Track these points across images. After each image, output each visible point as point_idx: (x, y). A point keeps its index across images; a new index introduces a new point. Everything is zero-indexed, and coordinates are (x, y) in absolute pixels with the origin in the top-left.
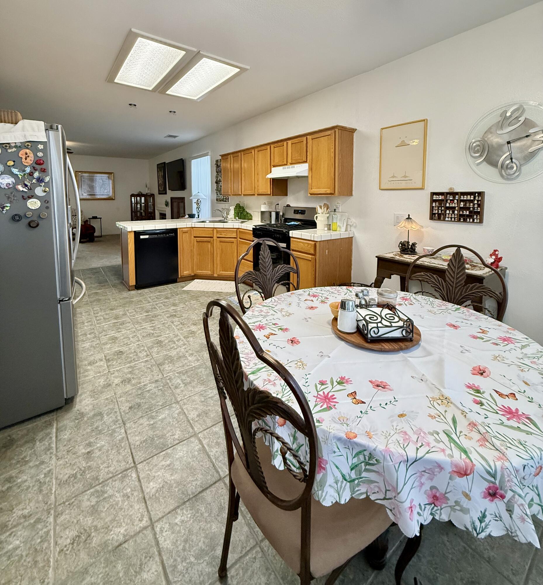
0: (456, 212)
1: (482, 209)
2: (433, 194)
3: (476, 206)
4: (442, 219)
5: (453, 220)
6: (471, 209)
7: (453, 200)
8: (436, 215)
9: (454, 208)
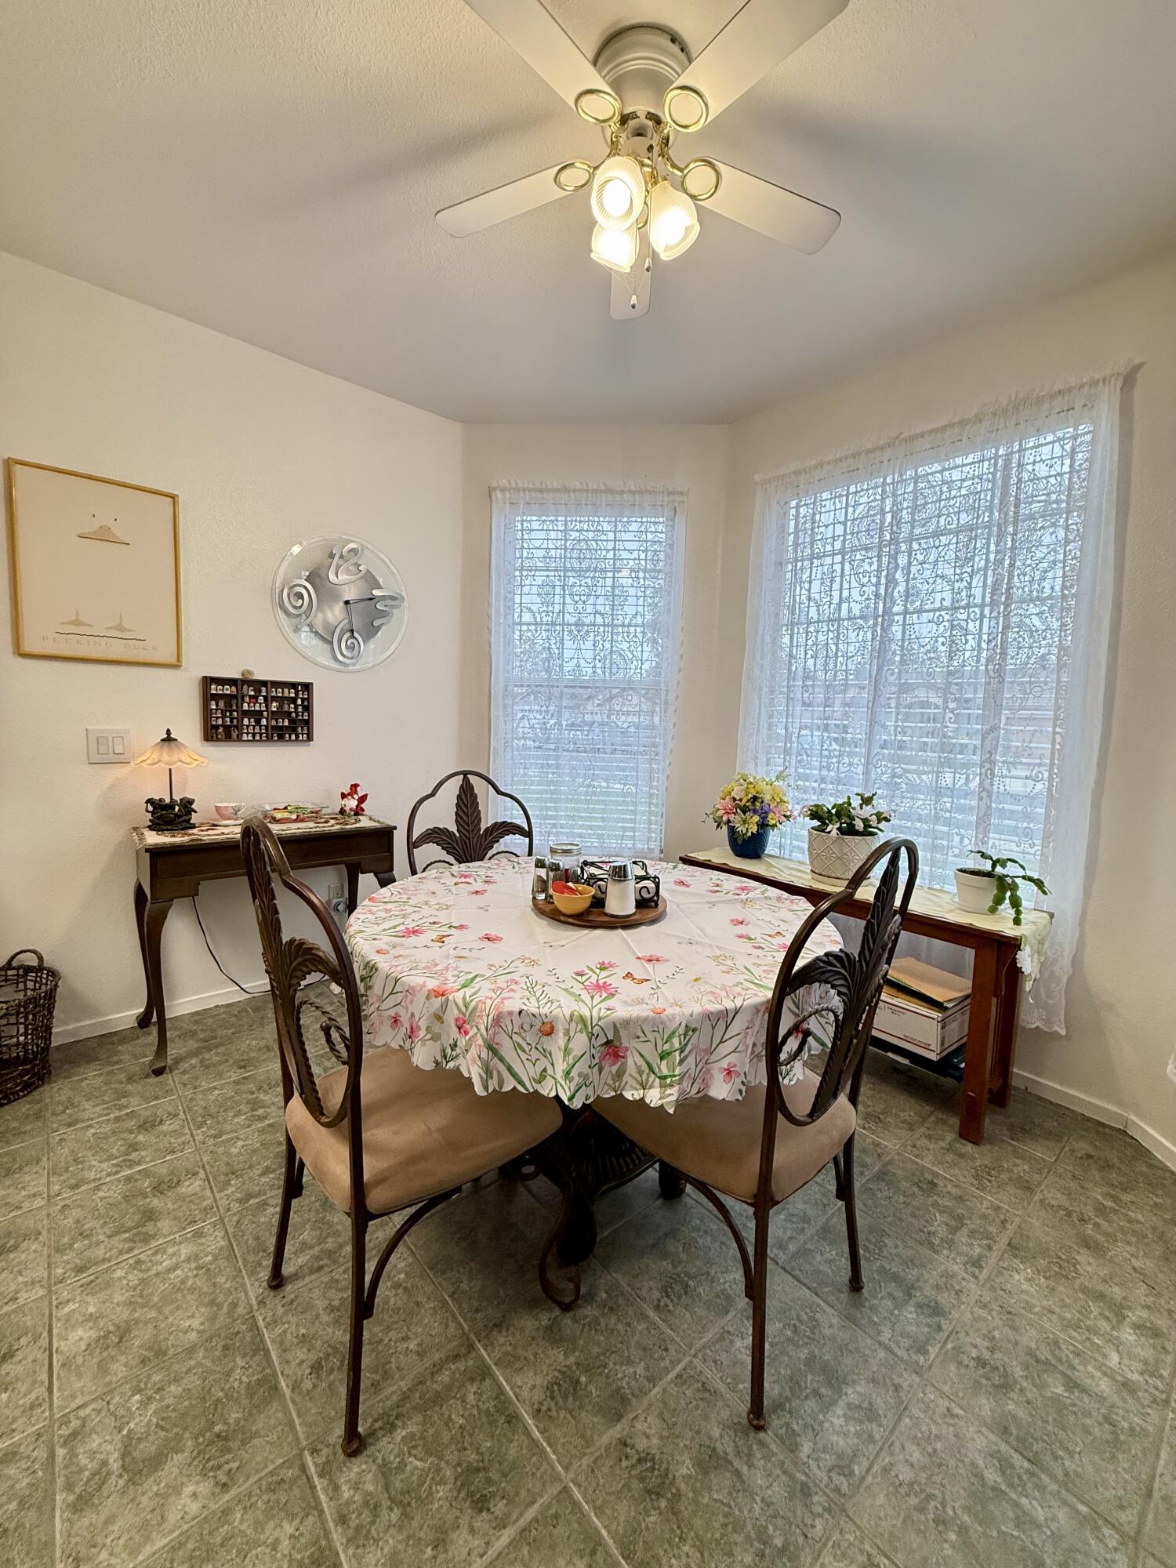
0: (264, 722)
1: (311, 715)
2: (208, 681)
3: (300, 709)
4: (234, 736)
5: (258, 738)
6: (294, 715)
7: (256, 698)
8: (221, 730)
9: (261, 713)
